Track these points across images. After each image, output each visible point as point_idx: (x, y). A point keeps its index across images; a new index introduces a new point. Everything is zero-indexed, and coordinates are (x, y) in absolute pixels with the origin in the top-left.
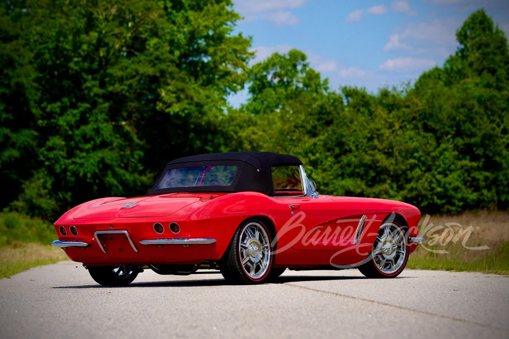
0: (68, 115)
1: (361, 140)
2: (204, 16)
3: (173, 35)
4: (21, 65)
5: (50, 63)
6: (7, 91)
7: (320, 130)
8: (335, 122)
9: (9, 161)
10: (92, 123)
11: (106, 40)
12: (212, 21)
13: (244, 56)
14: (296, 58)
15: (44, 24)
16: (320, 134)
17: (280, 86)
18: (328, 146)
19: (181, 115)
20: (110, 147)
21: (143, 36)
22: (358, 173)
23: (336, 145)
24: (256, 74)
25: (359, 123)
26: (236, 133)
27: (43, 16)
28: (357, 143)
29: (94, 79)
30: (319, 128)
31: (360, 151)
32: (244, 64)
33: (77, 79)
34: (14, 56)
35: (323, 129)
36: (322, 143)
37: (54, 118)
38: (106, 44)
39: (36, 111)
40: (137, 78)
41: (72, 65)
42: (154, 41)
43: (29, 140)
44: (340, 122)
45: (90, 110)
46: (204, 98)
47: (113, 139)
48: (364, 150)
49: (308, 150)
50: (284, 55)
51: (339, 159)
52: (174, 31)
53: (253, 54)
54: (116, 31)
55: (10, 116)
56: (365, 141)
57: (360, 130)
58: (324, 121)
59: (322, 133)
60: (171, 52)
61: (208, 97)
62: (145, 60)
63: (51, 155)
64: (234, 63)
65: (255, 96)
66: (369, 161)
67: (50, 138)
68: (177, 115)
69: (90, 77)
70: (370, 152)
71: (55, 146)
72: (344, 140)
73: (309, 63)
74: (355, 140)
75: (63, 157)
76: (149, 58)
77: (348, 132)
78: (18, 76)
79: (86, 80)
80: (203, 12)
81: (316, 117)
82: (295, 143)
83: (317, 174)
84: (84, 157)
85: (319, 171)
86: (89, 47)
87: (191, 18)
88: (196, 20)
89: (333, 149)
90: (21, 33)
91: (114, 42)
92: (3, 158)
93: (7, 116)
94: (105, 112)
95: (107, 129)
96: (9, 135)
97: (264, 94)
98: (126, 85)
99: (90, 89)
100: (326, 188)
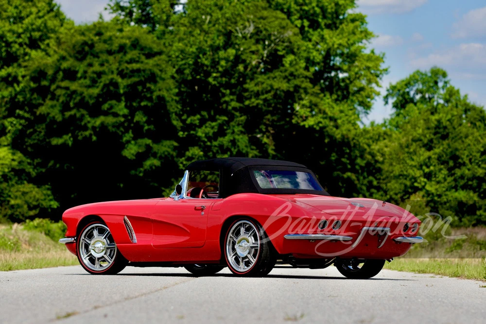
0: (206, 127)
1: (474, 154)
2: (338, 35)
3: (309, 52)
4: (163, 79)
5: (190, 78)
6: (149, 104)
7: (435, 144)
8: (450, 135)
9: (150, 170)
10: (228, 135)
11: (243, 57)
12: (346, 39)
13: (378, 72)
14: (437, 75)
15: (186, 41)
16: (435, 148)
17: (422, 102)
18: (443, 159)
19: (315, 128)
21: (280, 53)
22: (471, 185)
23: (451, 158)
24: (399, 90)
25: (473, 137)
26: (369, 146)
27: (184, 34)
28: (471, 157)
29: (232, 94)
30: (435, 141)
31: (473, 164)
32: (378, 79)
33: (216, 92)
34: (156, 70)
35: (439, 142)
36: (436, 156)
37: (194, 130)
38: (244, 61)
39: (176, 123)
40: (272, 93)
41: (210, 80)
42: (290, 58)
43: (169, 150)
44: (456, 136)
45: (227, 123)
46: (338, 112)
47: (249, 150)
48: (477, 163)
49: (422, 163)
50: (426, 72)
51: (453, 172)
52: (309, 48)
53: (386, 70)
54: (254, 48)
55: (152, 127)
56: (479, 154)
57: (474, 145)
58: (440, 135)
59: (437, 146)
60: (306, 68)
61: (341, 112)
62: (280, 75)
64: (368, 78)
65: (398, 111)
66: (481, 174)
67: (190, 148)
68: (311, 128)
69: (228, 92)
70: (482, 166)
71: (194, 156)
72: (457, 153)
73: (449, 81)
74: (469, 154)
76: (283, 74)
77: (462, 146)
78: (160, 90)
79: (224, 95)
80: (338, 31)
81: (433, 131)
82: (412, 156)
83: (431, 186)
85: (433, 183)
86: (227, 63)
87: (327, 36)
88: (331, 38)
89: (447, 163)
90: (165, 49)
91: (251, 58)
92: (146, 167)
93: (150, 127)
94: (241, 124)
95: (243, 141)
96: (151, 145)
97: (407, 109)
98: (261, 100)
99: (227, 103)
100: (439, 200)
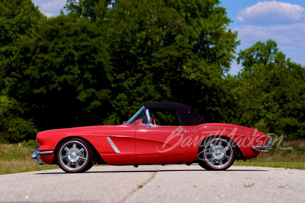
0: (129, 81)
1: (295, 94)
2: (209, 21)
3: (191, 33)
4: (102, 51)
5: (118, 50)
6: (93, 67)
7: (271, 89)
8: (281, 84)
9: (94, 108)
10: (143, 86)
11: (151, 37)
12: (214, 24)
13: (234, 44)
15: (115, 28)
16: (271, 91)
18: (276, 98)
19: (196, 80)
20: (153, 99)
21: (173, 34)
22: (294, 114)
23: (281, 98)
24: (247, 55)
25: (294, 84)
27: (114, 23)
28: (293, 96)
29: (144, 60)
30: (271, 87)
31: (295, 101)
32: (234, 48)
33: (134, 59)
34: (97, 46)
35: (274, 88)
36: (272, 97)
37: (121, 83)
38: (151, 39)
39: (110, 78)
40: (169, 58)
41: (131, 51)
42: (179, 36)
43: (106, 95)
44: (284, 84)
45: (142, 78)
46: (210, 70)
47: (155, 94)
48: (297, 100)
49: (264, 101)
50: (264, 43)
51: (282, 106)
52: (191, 30)
53: (238, 42)
54: (157, 31)
55: (95, 81)
56: (298, 95)
57: (295, 89)
58: (274, 83)
59: (273, 90)
60: (190, 43)
61: (212, 69)
62: (174, 48)
63: (119, 104)
64: (228, 48)
65: (246, 68)
66: (300, 107)
67: (119, 94)
68: (193, 80)
69: (142, 58)
70: (301, 102)
71: (121, 99)
72: (285, 94)
73: (278, 49)
75: (126, 105)
76: (176, 47)
77: (288, 90)
78: (99, 58)
79: (139, 60)
80: (209, 19)
81: (270, 81)
82: (257, 97)
83: (269, 115)
84: (138, 105)
85: (270, 113)
86: (141, 41)
87: (202, 23)
88: (204, 24)
89: (279, 100)
90: (102, 33)
91: (155, 37)
92: (91, 106)
94: (150, 79)
95: (151, 88)
96: (95, 92)
98: (162, 63)
99: (141, 65)
100: (274, 123)
